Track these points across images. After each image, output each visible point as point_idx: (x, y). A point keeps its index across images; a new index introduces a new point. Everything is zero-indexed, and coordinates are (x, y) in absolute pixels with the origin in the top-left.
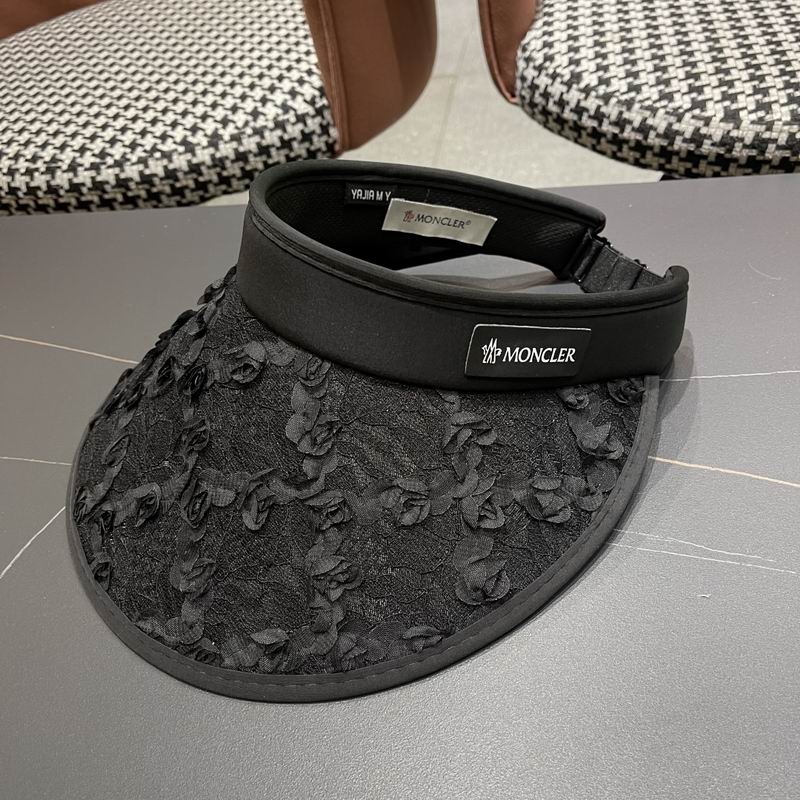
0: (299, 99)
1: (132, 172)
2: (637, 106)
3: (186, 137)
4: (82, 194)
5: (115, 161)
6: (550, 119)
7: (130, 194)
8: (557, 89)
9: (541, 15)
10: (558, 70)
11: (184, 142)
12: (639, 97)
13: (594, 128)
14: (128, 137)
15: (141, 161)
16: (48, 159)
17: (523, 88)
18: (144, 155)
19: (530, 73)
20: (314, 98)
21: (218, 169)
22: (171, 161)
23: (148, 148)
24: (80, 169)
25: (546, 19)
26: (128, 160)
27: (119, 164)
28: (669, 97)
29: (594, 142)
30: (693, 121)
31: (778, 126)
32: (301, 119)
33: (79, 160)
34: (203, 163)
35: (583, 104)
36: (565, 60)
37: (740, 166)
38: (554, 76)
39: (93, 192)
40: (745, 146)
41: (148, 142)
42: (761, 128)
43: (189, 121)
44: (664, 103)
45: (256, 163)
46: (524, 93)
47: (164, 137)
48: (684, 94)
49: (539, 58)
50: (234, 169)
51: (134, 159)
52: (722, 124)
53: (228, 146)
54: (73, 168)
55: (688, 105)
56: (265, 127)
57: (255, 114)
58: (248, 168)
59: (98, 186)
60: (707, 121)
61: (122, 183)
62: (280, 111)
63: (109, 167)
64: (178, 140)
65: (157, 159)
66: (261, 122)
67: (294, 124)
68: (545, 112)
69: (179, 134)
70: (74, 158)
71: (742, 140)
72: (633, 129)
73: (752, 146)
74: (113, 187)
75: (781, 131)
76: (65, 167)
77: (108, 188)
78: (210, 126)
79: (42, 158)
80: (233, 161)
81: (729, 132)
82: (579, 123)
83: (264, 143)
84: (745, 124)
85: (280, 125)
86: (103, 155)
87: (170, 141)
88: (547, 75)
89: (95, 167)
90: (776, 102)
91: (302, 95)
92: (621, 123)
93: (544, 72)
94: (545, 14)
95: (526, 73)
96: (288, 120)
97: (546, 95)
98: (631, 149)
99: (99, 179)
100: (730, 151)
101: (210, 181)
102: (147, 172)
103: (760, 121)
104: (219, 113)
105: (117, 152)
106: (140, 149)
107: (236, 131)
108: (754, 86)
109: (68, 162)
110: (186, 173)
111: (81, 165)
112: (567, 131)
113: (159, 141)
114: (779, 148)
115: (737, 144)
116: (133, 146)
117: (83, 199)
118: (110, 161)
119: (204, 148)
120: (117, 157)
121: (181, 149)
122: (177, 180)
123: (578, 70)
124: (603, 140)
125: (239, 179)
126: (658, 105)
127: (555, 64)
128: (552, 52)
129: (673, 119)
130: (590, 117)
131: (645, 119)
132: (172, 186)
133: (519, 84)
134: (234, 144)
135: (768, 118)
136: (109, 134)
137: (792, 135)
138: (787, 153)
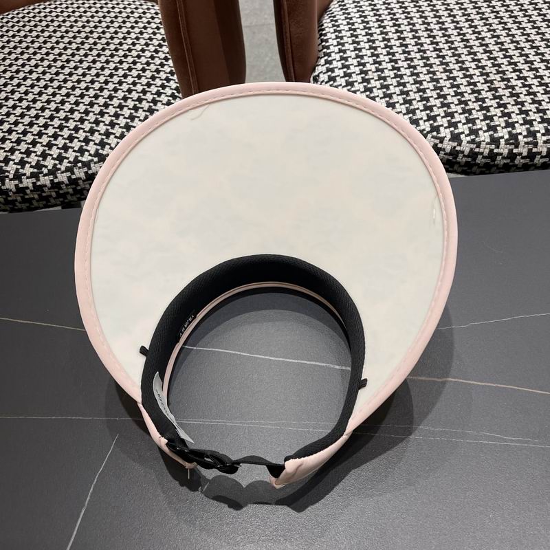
1: (62, 177)
3: (97, 150)
4: (26, 194)
5: (49, 170)
7: (61, 192)
11: (97, 154)
14: (55, 152)
15: (67, 169)
18: (69, 165)
22: (90, 168)
23: (71, 159)
24: (23, 177)
25: (326, 58)
26: (60, 169)
27: (53, 172)
31: (483, 145)
33: (21, 171)
37: (460, 166)
39: (35, 193)
40: (464, 156)
41: (71, 155)
42: (473, 146)
43: (97, 138)
47: (82, 151)
48: (425, 121)
51: (63, 168)
52: (450, 142)
54: (18, 176)
55: (428, 129)
59: (38, 188)
60: (442, 140)
61: (56, 186)
63: (45, 175)
64: (92, 152)
65: (80, 168)
69: (92, 148)
70: (17, 169)
71: (463, 152)
73: (468, 156)
74: (50, 188)
75: (485, 148)
76: (11, 176)
77: (45, 189)
81: (455, 147)
84: (464, 143)
86: (38, 166)
87: (87, 153)
89: (33, 175)
90: (481, 129)
99: (39, 183)
100: (456, 158)
102: (74, 177)
103: (473, 142)
104: (117, 131)
105: (49, 163)
106: (65, 161)
108: (466, 117)
109: (12, 172)
111: (25, 175)
113: (78, 154)
114: (484, 157)
115: (460, 155)
116: (60, 159)
117: (27, 197)
118: (45, 171)
120: (50, 167)
121: (96, 159)
135: (477, 140)
136: (39, 149)
137: (491, 150)
138: (488, 161)
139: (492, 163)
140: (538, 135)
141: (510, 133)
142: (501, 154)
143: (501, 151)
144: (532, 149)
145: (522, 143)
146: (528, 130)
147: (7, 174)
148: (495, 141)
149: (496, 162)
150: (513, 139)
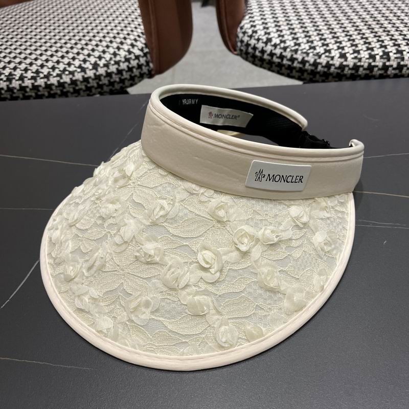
0: (136, 48)
1: (54, 81)
2: (299, 52)
3: (80, 64)
4: (26, 92)
5: (45, 75)
6: (256, 59)
7: (52, 92)
8: (260, 45)
9: (247, 14)
10: (260, 37)
11: (80, 67)
12: (300, 48)
13: (279, 63)
14: (50, 64)
15: (58, 75)
16: (7, 74)
17: (242, 46)
18: (59, 72)
19: (246, 39)
20: (142, 48)
21: (97, 81)
22: (74, 76)
23: (62, 69)
24: (26, 79)
25: (250, 15)
26: (52, 75)
27: (47, 77)
28: (314, 48)
29: (279, 69)
30: (326, 58)
31: (363, 60)
32: (137, 57)
33: (25, 75)
34: (90, 77)
35: (274, 52)
36: (263, 33)
38: (258, 40)
39: (32, 91)
40: (350, 69)
41: (61, 66)
42: (356, 61)
43: (81, 57)
44: (312, 50)
45: (116, 78)
46: (242, 48)
47: (69, 64)
48: (320, 47)
49: (250, 32)
50: (105, 81)
51: (55, 74)
52: (339, 60)
53: (102, 69)
54: (22, 78)
55: (322, 51)
56: (120, 61)
57: (115, 54)
58: (112, 80)
59: (35, 88)
60: (332, 58)
61: (48, 87)
62: (127, 53)
63: (42, 78)
64: (77, 65)
65: (67, 75)
66: (118, 58)
67: (134, 60)
68: (254, 56)
69: (77, 63)
70: (22, 74)
71: (348, 66)
72: (299, 63)
73: (352, 69)
74: (44, 88)
75: (365, 62)
76: (17, 78)
77: (41, 89)
78: (92, 60)
79: (4, 74)
80: (105, 77)
81: (342, 63)
82: (271, 60)
83: (120, 68)
84: (349, 59)
85: (127, 60)
86: (37, 72)
87: (73, 66)
88: (255, 39)
89: (33, 78)
90: (362, 50)
91: (137, 46)
92: (292, 60)
93: (253, 38)
94: (249, 13)
95: (243, 39)
96: (131, 58)
97: (255, 48)
98: (297, 71)
99: (36, 84)
100: (343, 71)
101: (93, 87)
102: (62, 81)
103: (356, 58)
104: (97, 54)
105: (45, 71)
106: (57, 70)
107: (106, 62)
108: (351, 44)
109: (18, 75)
110: (81, 82)
111: (26, 77)
112: (265, 65)
113: (67, 66)
114: (364, 69)
115: (346, 68)
116: (53, 68)
117: (27, 94)
118: (42, 75)
119: (90, 70)
120: (46, 73)
121: (79, 70)
122: (77, 85)
123: (270, 37)
124: (283, 68)
125: (107, 86)
126: (309, 51)
127: (258, 35)
128: (256, 29)
129: (316, 57)
130: (277, 57)
131: (303, 58)
132: (74, 89)
133: (239, 44)
134: (105, 69)
135: (359, 56)
136: (39, 62)
137: (370, 64)
138: (368, 72)
139: (370, 74)
140: (405, 53)
141: (383, 51)
142: (377, 66)
143: (377, 64)
144: (400, 63)
145: (392, 58)
146: (397, 49)
147: (14, 77)
148: (372, 57)
149: (374, 73)
150: (386, 55)
